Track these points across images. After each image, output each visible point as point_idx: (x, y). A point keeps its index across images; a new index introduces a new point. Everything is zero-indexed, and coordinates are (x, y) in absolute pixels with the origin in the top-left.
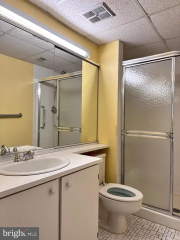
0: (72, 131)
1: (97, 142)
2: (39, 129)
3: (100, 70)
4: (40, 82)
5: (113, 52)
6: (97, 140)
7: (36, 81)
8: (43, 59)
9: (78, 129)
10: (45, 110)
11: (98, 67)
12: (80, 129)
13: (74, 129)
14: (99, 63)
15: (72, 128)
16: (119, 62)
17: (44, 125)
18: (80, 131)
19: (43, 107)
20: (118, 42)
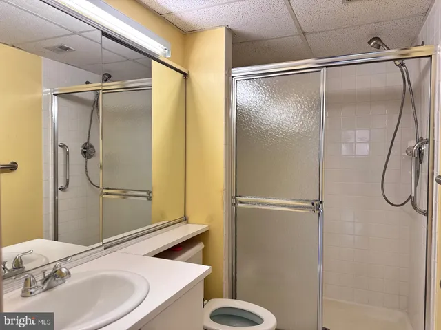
0: (125, 196)
1: (185, 219)
2: (56, 194)
3: (187, 80)
4: (55, 94)
5: (214, 50)
6: (185, 216)
7: (46, 92)
8: (66, 49)
9: (145, 194)
10: (67, 153)
11: (185, 75)
12: (150, 193)
13: (129, 193)
14: (186, 67)
15: (125, 191)
16: (226, 69)
17: (67, 184)
18: (150, 198)
19: (63, 146)
20: (223, 30)
